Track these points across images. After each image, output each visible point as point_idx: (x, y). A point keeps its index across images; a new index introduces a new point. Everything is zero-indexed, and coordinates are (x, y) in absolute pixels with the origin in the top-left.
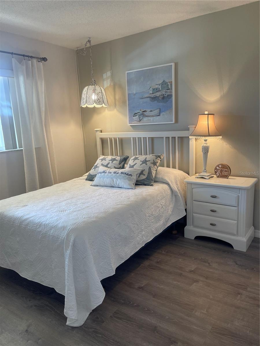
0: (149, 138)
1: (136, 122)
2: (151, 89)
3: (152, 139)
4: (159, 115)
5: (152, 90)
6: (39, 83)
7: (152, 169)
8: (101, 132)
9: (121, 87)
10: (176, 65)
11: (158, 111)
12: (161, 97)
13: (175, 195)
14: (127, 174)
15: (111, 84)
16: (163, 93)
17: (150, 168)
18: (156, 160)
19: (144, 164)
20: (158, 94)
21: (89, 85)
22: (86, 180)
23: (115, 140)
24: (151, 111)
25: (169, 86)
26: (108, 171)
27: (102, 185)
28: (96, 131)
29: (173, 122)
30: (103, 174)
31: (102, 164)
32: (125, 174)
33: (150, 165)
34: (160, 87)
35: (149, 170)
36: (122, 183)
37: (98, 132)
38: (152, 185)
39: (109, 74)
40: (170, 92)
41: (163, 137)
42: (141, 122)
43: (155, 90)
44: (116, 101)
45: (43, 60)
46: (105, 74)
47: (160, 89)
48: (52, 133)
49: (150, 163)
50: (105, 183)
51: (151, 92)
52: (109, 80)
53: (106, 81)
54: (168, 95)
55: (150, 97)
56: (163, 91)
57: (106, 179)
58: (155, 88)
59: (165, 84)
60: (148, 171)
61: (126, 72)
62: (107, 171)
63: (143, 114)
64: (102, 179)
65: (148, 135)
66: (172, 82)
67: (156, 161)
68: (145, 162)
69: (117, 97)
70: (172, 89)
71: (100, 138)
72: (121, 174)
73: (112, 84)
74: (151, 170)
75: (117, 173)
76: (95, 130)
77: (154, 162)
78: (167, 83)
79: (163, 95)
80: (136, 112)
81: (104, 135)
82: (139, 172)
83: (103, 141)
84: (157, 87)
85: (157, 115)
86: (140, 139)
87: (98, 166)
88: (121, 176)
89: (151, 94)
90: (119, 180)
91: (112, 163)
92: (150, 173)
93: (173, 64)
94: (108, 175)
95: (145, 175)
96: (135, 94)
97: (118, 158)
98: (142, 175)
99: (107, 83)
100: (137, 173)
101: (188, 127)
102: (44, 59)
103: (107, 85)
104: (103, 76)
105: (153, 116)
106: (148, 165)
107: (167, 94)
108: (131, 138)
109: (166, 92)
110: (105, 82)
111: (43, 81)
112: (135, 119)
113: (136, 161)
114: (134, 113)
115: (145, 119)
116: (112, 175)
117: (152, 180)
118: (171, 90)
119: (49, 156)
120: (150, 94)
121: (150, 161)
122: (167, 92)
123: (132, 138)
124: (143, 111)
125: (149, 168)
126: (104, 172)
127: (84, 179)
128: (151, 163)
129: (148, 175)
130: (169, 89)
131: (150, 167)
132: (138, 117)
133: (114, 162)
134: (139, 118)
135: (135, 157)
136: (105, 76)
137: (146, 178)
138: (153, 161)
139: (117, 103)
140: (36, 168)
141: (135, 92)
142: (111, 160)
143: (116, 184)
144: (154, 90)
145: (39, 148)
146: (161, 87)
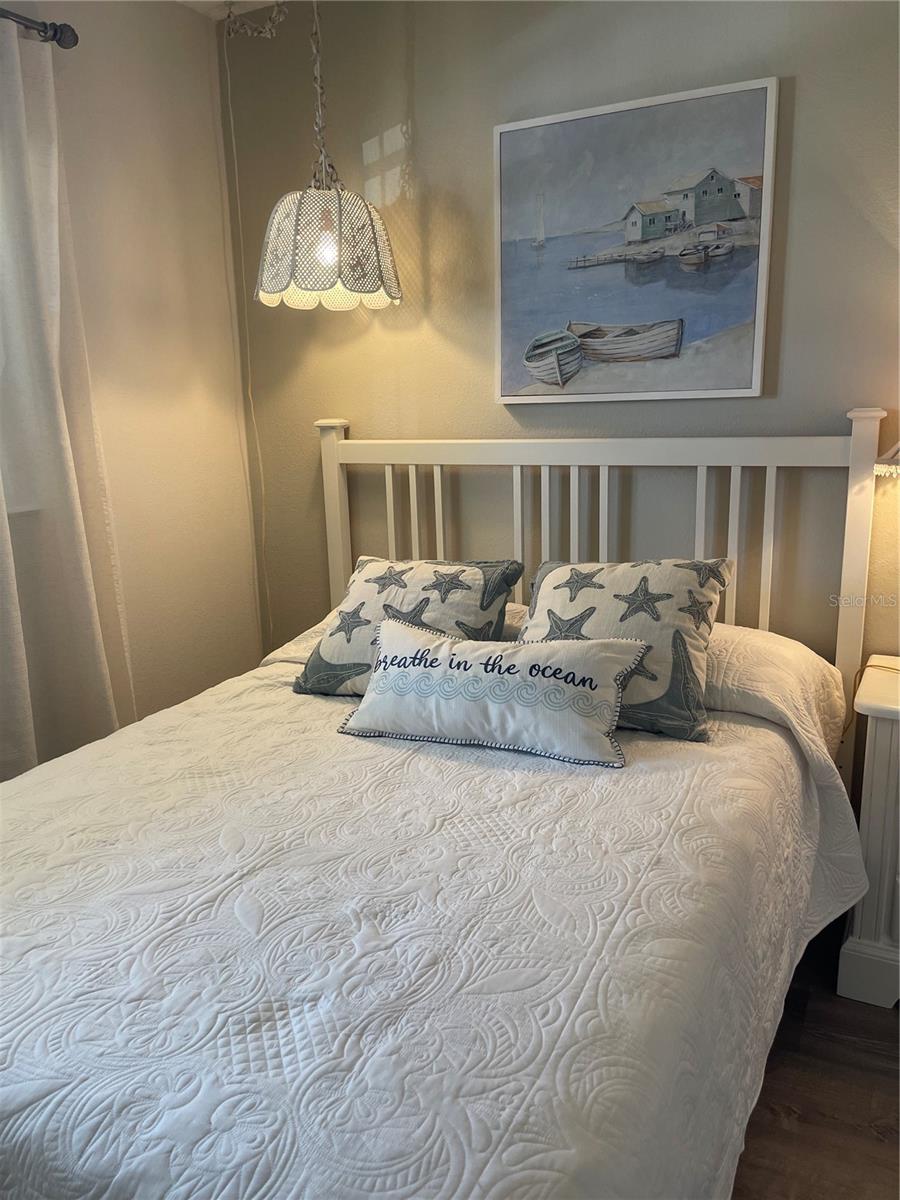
0: (580, 467)
1: (542, 387)
2: (636, 217)
3: (625, 476)
4: (675, 355)
5: (639, 224)
6: (31, 159)
7: (692, 646)
8: (346, 438)
9: (461, 209)
10: (787, 88)
11: (671, 331)
12: (693, 259)
13: (820, 788)
14: (569, 678)
15: (403, 194)
16: (703, 238)
17: (678, 640)
18: (704, 590)
19: (642, 615)
20: (674, 245)
21: (303, 187)
22: (300, 688)
23: (425, 476)
24: (631, 332)
25: (745, 204)
26: (443, 654)
27: (409, 730)
28: (325, 429)
29: (756, 390)
30: (415, 671)
31: (386, 606)
32: (554, 674)
33: (677, 623)
34: (688, 206)
35: (674, 645)
36: (544, 732)
37: (333, 434)
38: (701, 738)
39: (395, 138)
40: (747, 233)
41: (696, 467)
42: (569, 387)
43: (660, 225)
44: (433, 279)
45: (53, 38)
46: (377, 138)
47: (690, 217)
48: (99, 435)
49: (676, 607)
50: (435, 723)
51: (636, 234)
52: (394, 175)
53: (379, 178)
54: (732, 251)
55: (625, 261)
56: (705, 228)
57: (442, 702)
58: (657, 214)
59: (720, 190)
60: (670, 659)
61: (498, 129)
62: (439, 656)
63: (580, 348)
64: (411, 698)
65: (605, 452)
66: (761, 179)
67: (702, 594)
68: (642, 601)
69: (439, 260)
70: (757, 216)
71: (341, 464)
72: (530, 678)
73: (410, 194)
74: (685, 649)
75: (508, 670)
76: (316, 423)
77: (695, 602)
78: (732, 183)
79: (707, 248)
80: (545, 335)
81: (363, 451)
82: (630, 661)
83: (357, 481)
84: (670, 204)
85: (666, 352)
86: (562, 474)
87: (363, 614)
88: (533, 686)
89: (635, 242)
90: (519, 710)
91: (443, 601)
92: (682, 665)
93: (771, 84)
94: (448, 680)
95: (654, 678)
96: (541, 247)
97: (472, 575)
98: (639, 681)
99: (383, 189)
100: (618, 669)
101: (849, 415)
102: (62, 35)
103: (384, 197)
104: (361, 149)
105: (639, 358)
106: (666, 620)
107: (727, 243)
108: (511, 467)
109: (722, 232)
110: (373, 185)
111: (55, 151)
112: (535, 372)
113: (587, 598)
114: (531, 343)
115: (596, 373)
116: (477, 679)
117: (699, 707)
118: (753, 222)
119: (87, 563)
120: (630, 243)
121: (669, 596)
122: (730, 235)
123: (517, 472)
124: (584, 330)
125: (674, 639)
126: (419, 659)
127: (286, 684)
128: (680, 610)
129: (673, 679)
130: (744, 218)
131: (677, 631)
132: (556, 365)
133: (456, 596)
134: (560, 366)
135: (575, 574)
136: (371, 151)
137: (665, 695)
138: (687, 595)
139: (437, 290)
140: (19, 627)
141: (541, 237)
142: (435, 586)
143: (498, 734)
144: (652, 221)
145: (32, 517)
146: (696, 207)
